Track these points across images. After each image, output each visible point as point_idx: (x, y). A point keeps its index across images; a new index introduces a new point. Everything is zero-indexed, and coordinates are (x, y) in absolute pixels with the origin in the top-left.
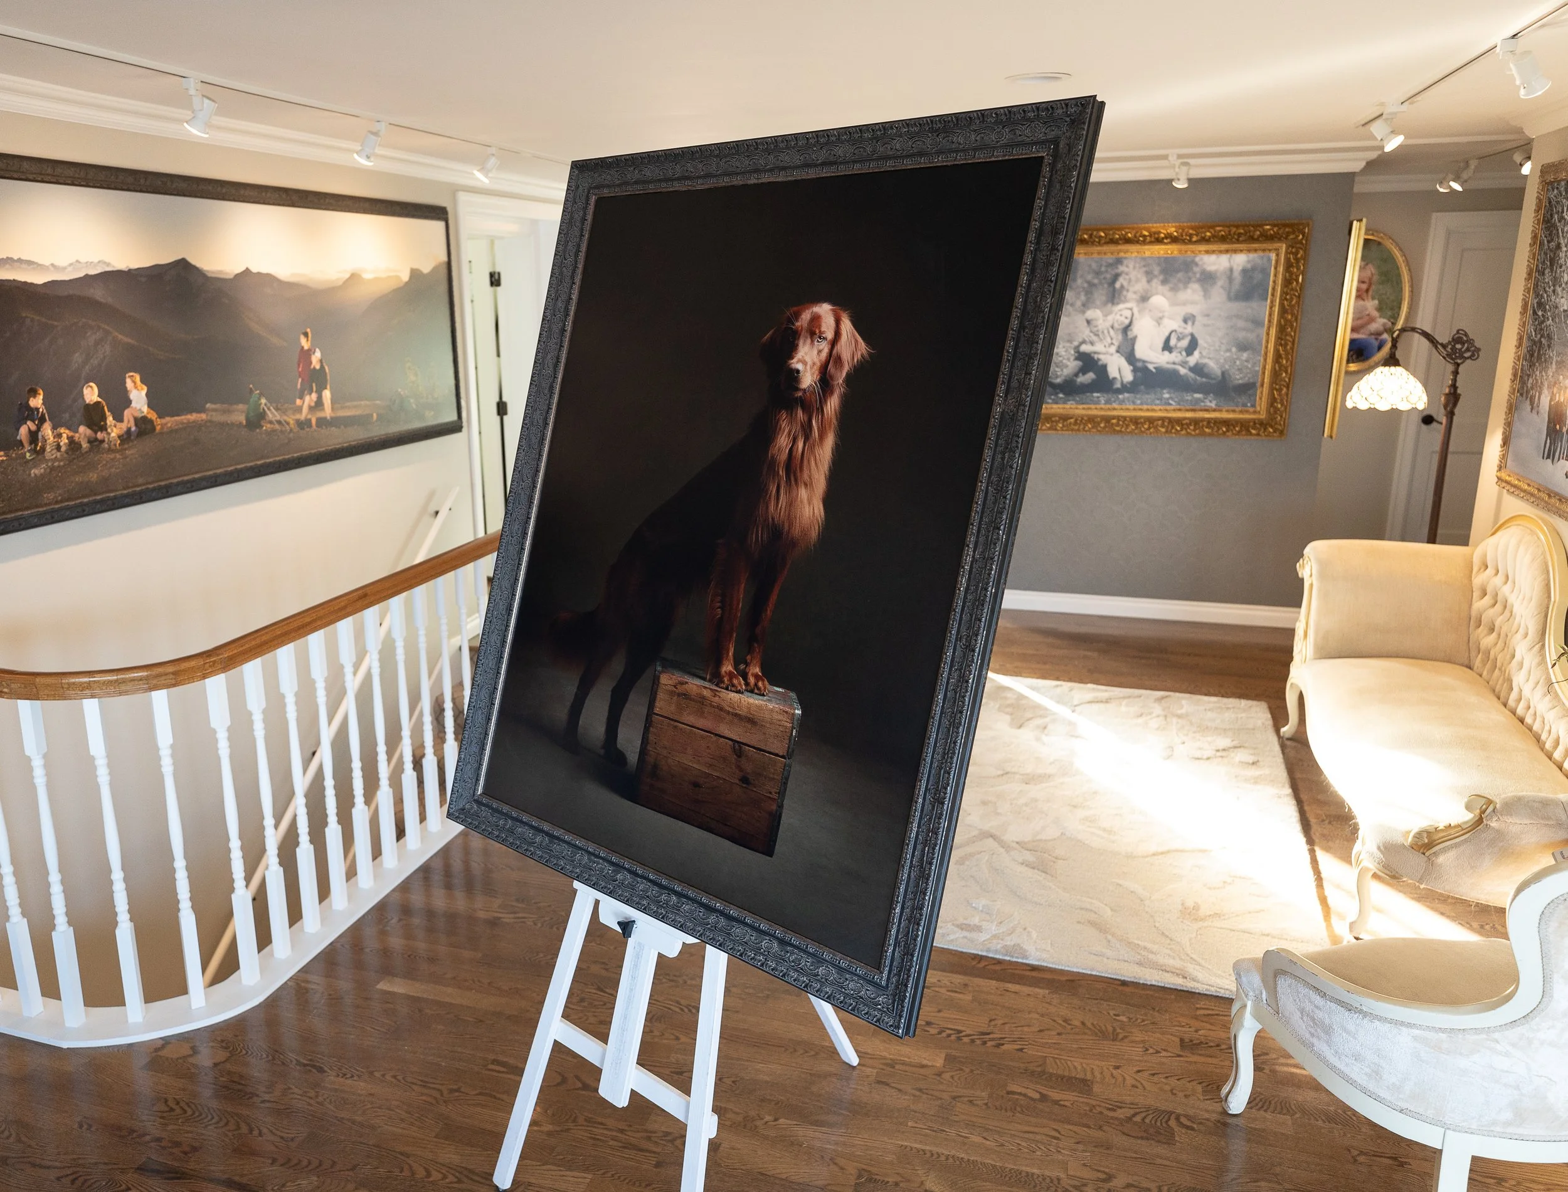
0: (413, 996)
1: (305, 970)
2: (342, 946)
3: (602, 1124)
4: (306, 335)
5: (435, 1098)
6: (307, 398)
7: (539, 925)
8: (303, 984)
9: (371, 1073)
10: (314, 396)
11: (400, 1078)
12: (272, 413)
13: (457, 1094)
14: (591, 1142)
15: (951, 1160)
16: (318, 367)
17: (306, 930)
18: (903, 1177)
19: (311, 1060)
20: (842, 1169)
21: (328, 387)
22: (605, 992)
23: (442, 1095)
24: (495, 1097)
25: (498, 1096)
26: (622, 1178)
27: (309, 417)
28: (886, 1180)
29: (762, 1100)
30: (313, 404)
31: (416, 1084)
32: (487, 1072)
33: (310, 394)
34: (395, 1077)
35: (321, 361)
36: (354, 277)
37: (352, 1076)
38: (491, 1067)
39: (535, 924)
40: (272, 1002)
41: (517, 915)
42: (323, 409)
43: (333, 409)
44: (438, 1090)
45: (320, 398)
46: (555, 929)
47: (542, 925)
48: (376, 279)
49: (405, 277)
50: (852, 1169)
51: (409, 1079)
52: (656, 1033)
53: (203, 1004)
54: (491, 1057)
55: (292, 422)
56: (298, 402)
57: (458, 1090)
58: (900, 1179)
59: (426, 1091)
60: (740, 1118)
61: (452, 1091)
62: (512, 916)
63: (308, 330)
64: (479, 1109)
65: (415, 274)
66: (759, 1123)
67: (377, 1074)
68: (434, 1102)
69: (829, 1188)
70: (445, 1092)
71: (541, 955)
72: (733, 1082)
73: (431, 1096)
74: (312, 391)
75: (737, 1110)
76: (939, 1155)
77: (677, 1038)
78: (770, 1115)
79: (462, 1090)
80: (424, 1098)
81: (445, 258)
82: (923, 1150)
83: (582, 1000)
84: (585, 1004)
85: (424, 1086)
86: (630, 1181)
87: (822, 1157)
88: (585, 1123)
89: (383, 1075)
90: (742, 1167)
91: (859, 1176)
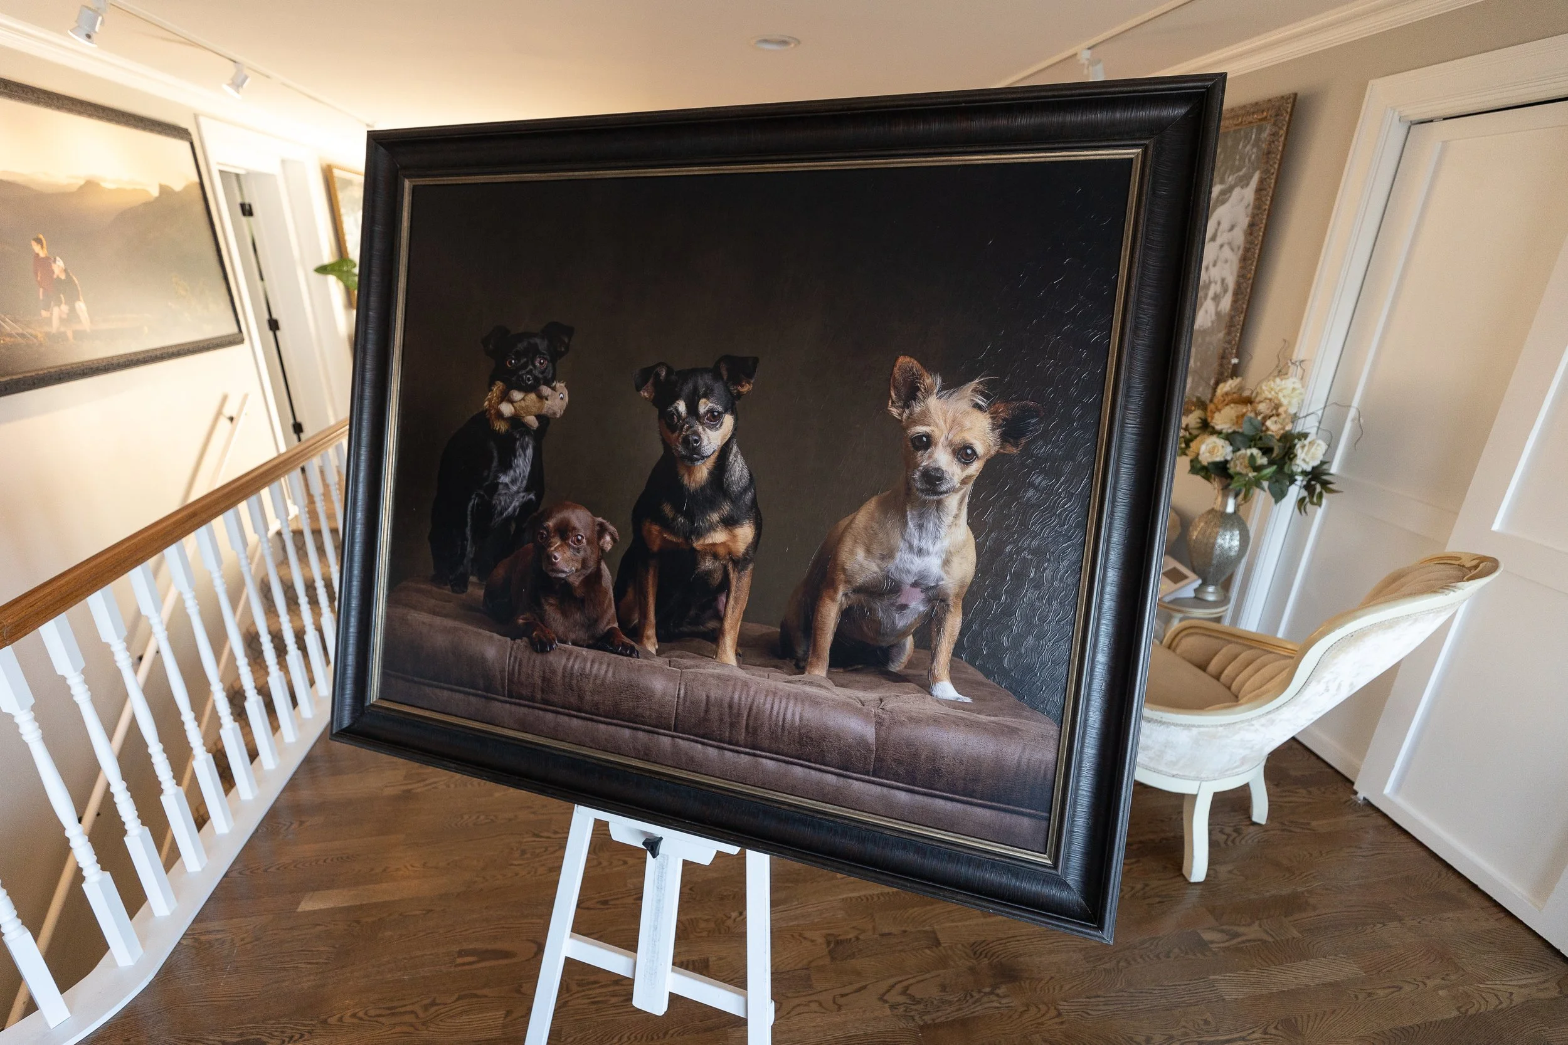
0: (344, 907)
1: (199, 919)
2: (240, 873)
3: (595, 982)
4: (39, 241)
5: (411, 1025)
6: (56, 310)
7: (452, 786)
8: (203, 938)
9: (325, 1022)
10: (65, 308)
11: (361, 1014)
12: (9, 325)
13: (433, 1009)
14: (594, 1007)
15: (882, 898)
16: (63, 277)
17: (188, 870)
18: (858, 929)
19: (241, 1035)
20: (812, 941)
21: (81, 298)
22: (542, 837)
23: (417, 1017)
24: (476, 996)
25: (479, 992)
26: (639, 1037)
27: (62, 329)
28: (848, 937)
29: (722, 899)
30: (65, 316)
31: (383, 1016)
32: (458, 969)
33: (59, 306)
34: (354, 1016)
35: (65, 271)
36: (90, 185)
37: (302, 1036)
38: (459, 960)
39: (448, 786)
40: (167, 973)
41: (427, 782)
42: (80, 322)
43: (92, 321)
44: (412, 1012)
45: (72, 310)
46: (469, 786)
47: (456, 786)
48: (118, 191)
49: (155, 193)
50: (818, 936)
51: (372, 1012)
52: (605, 863)
53: (67, 1014)
54: (456, 948)
55: (40, 335)
56: (44, 313)
57: (434, 1003)
58: (859, 932)
59: (398, 1019)
60: (712, 925)
61: (426, 1008)
62: (421, 784)
63: (41, 236)
64: (465, 1018)
65: (164, 190)
66: (729, 922)
67: (332, 1020)
68: (411, 1029)
69: (813, 964)
70: (421, 1014)
71: (466, 817)
72: (691, 889)
73: (404, 1023)
74: (61, 303)
75: (707, 917)
76: (871, 896)
77: (625, 863)
78: (734, 911)
79: (438, 1001)
80: (398, 1029)
81: (196, 179)
82: (860, 897)
83: (523, 852)
84: (528, 855)
85: (393, 1014)
86: (647, 1037)
87: (792, 936)
88: (579, 989)
89: (340, 1019)
90: (737, 975)
91: (829, 943)
